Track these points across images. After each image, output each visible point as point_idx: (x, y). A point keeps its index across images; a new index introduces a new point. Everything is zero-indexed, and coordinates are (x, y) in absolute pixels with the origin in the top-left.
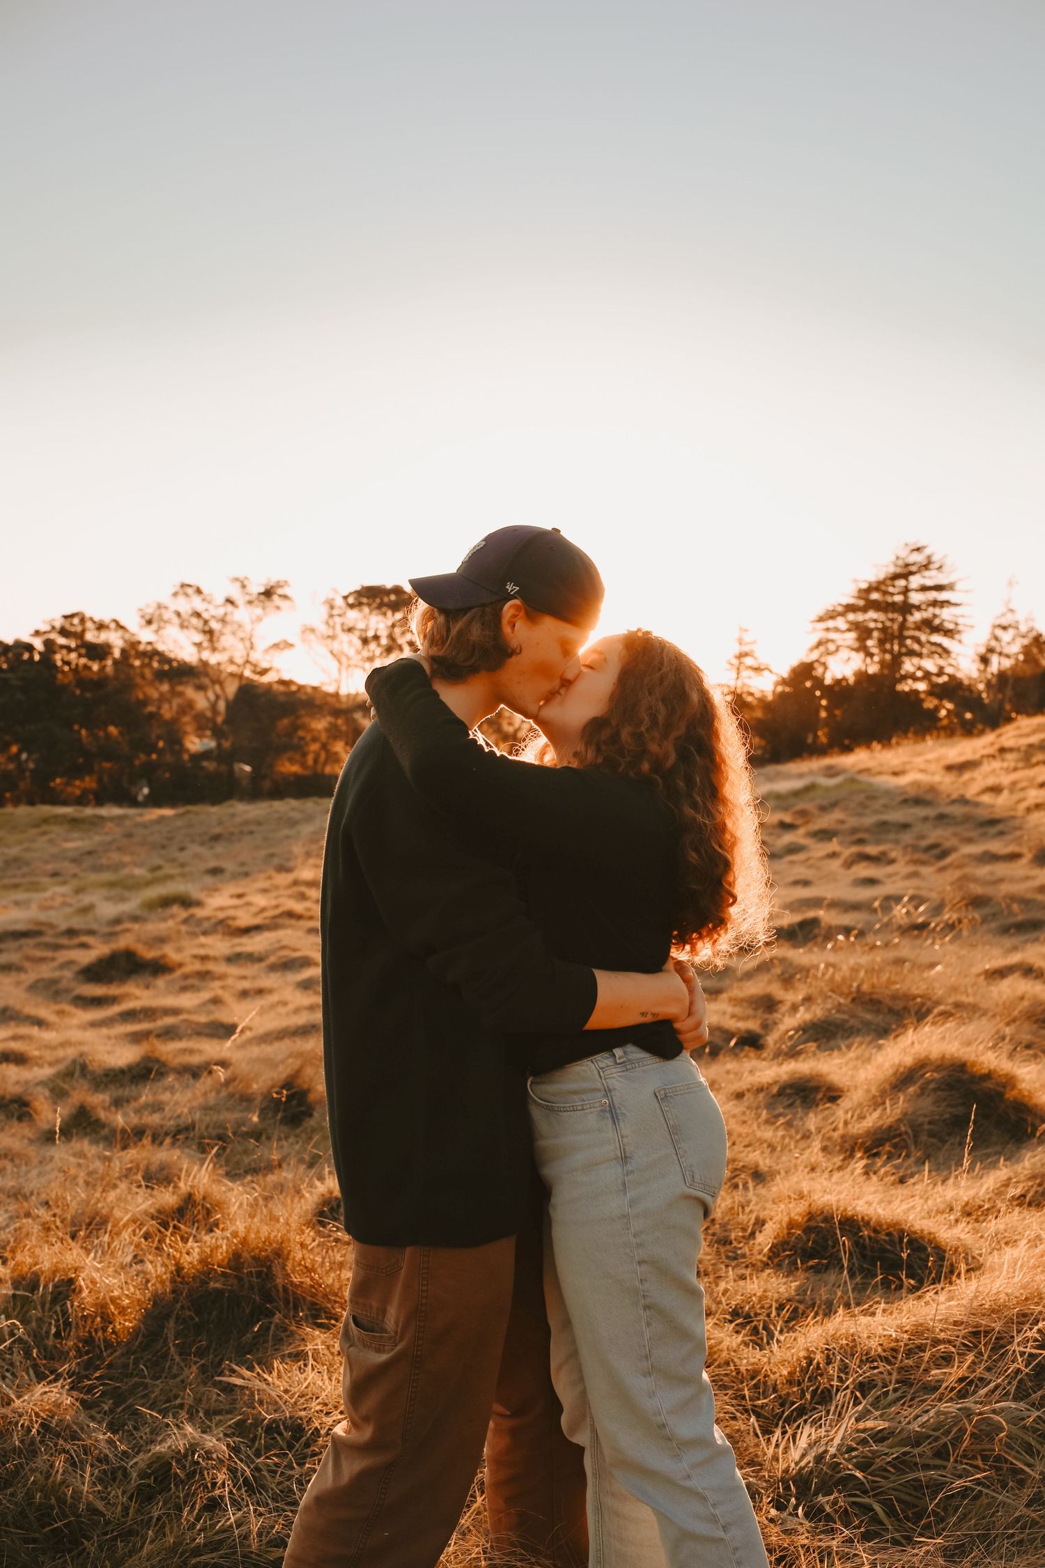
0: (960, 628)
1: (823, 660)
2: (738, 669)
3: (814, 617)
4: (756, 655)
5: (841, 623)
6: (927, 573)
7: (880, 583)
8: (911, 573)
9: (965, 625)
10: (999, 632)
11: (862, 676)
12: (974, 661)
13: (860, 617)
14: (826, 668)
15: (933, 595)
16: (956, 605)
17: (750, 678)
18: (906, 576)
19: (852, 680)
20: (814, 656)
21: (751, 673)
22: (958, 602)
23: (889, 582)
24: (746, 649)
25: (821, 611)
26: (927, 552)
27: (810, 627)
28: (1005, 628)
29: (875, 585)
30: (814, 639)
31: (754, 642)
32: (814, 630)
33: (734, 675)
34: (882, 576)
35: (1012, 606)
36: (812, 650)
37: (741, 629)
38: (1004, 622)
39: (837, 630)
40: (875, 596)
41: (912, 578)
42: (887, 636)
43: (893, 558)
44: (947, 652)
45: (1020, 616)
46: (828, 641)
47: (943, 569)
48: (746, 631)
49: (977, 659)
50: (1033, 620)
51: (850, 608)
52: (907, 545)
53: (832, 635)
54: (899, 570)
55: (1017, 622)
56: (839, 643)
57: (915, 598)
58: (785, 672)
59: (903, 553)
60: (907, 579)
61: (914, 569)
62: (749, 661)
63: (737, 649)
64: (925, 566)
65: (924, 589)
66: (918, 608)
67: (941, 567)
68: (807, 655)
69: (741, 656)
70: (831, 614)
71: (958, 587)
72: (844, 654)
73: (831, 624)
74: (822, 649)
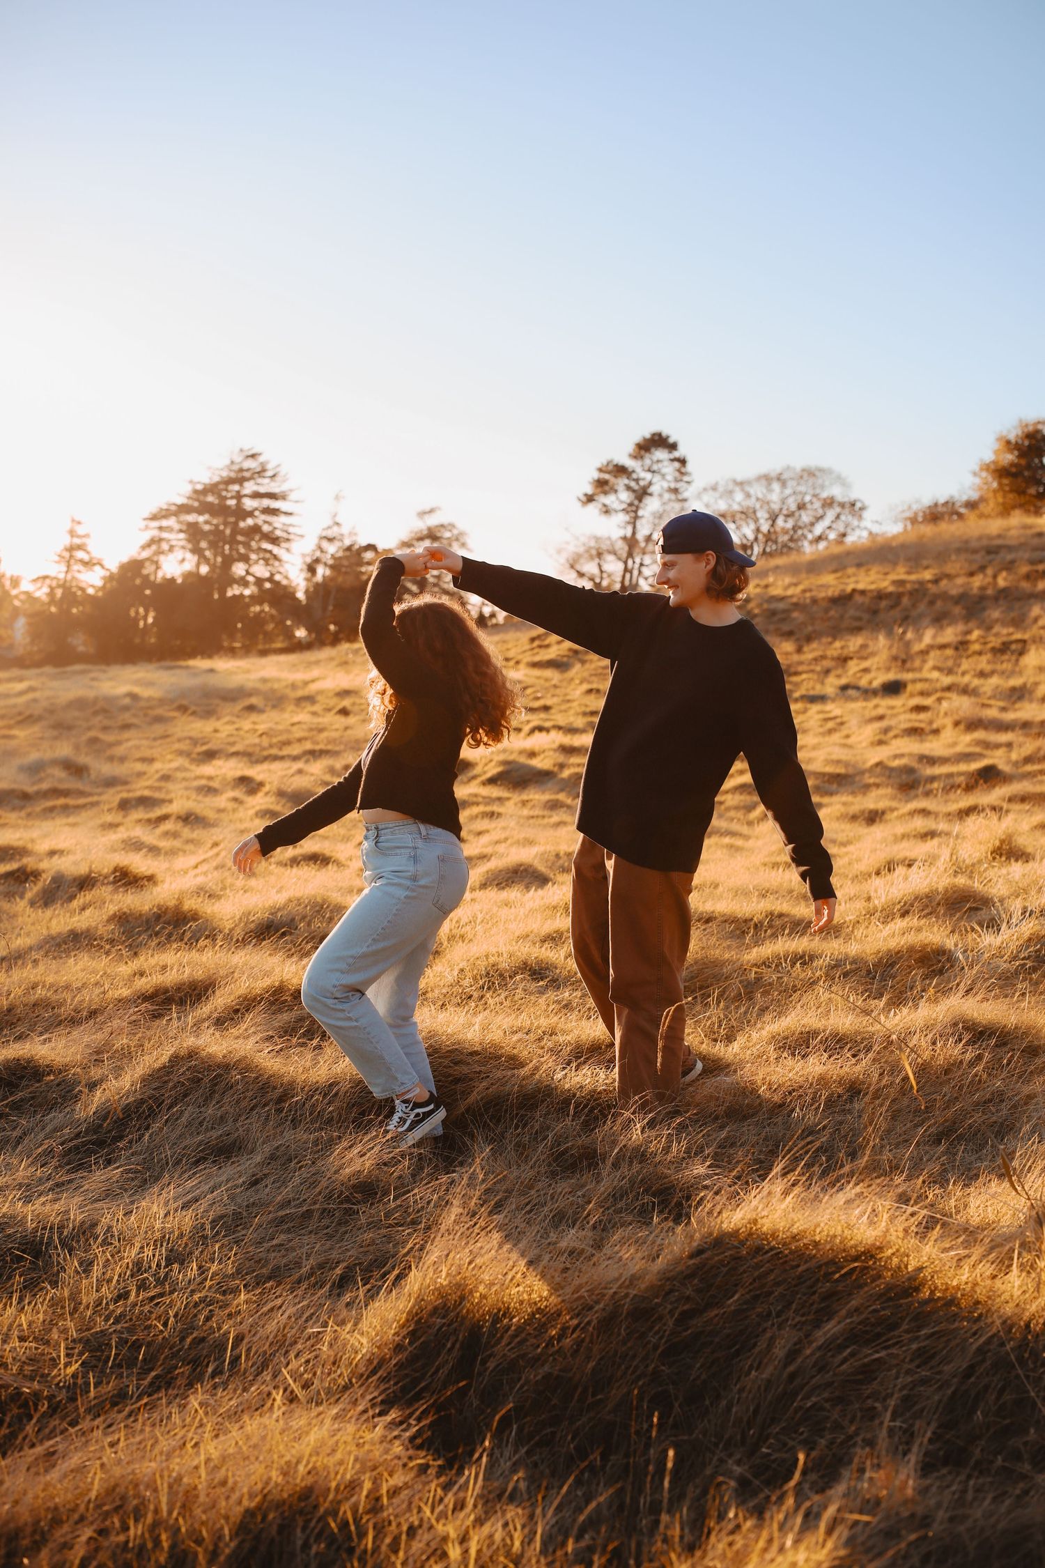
0: (291, 537)
1: (155, 559)
2: (68, 562)
3: (147, 515)
4: (89, 549)
5: (171, 522)
6: (260, 480)
7: (216, 485)
8: (248, 479)
9: (295, 534)
10: (325, 544)
11: (190, 576)
12: (301, 570)
13: (191, 518)
14: (158, 568)
15: (266, 502)
16: (286, 513)
17: (79, 571)
18: (241, 481)
19: (179, 581)
20: (146, 554)
21: (81, 567)
22: (290, 511)
23: (222, 487)
24: (77, 541)
25: (153, 509)
26: (261, 459)
27: (143, 524)
28: (330, 540)
29: (208, 487)
30: (146, 536)
31: (87, 536)
32: (147, 528)
33: (65, 569)
34: (216, 479)
35: (338, 519)
36: (143, 548)
37: (73, 521)
38: (330, 533)
39: (169, 529)
40: (210, 499)
41: (246, 484)
42: (216, 539)
43: (228, 462)
44: (276, 557)
45: (345, 530)
46: (161, 540)
47: (276, 478)
48: (79, 523)
49: (305, 567)
51: (183, 509)
52: (241, 450)
53: (165, 535)
54: (233, 475)
55: (342, 535)
56: (173, 543)
57: (249, 504)
58: (113, 565)
59: (238, 459)
60: (241, 485)
61: (247, 474)
62: (80, 555)
63: (67, 540)
64: (258, 473)
65: (256, 495)
66: (250, 514)
67: (274, 476)
68: (139, 553)
69: (71, 549)
70: (164, 513)
71: (292, 496)
72: (179, 554)
73: (164, 523)
74: (154, 547)
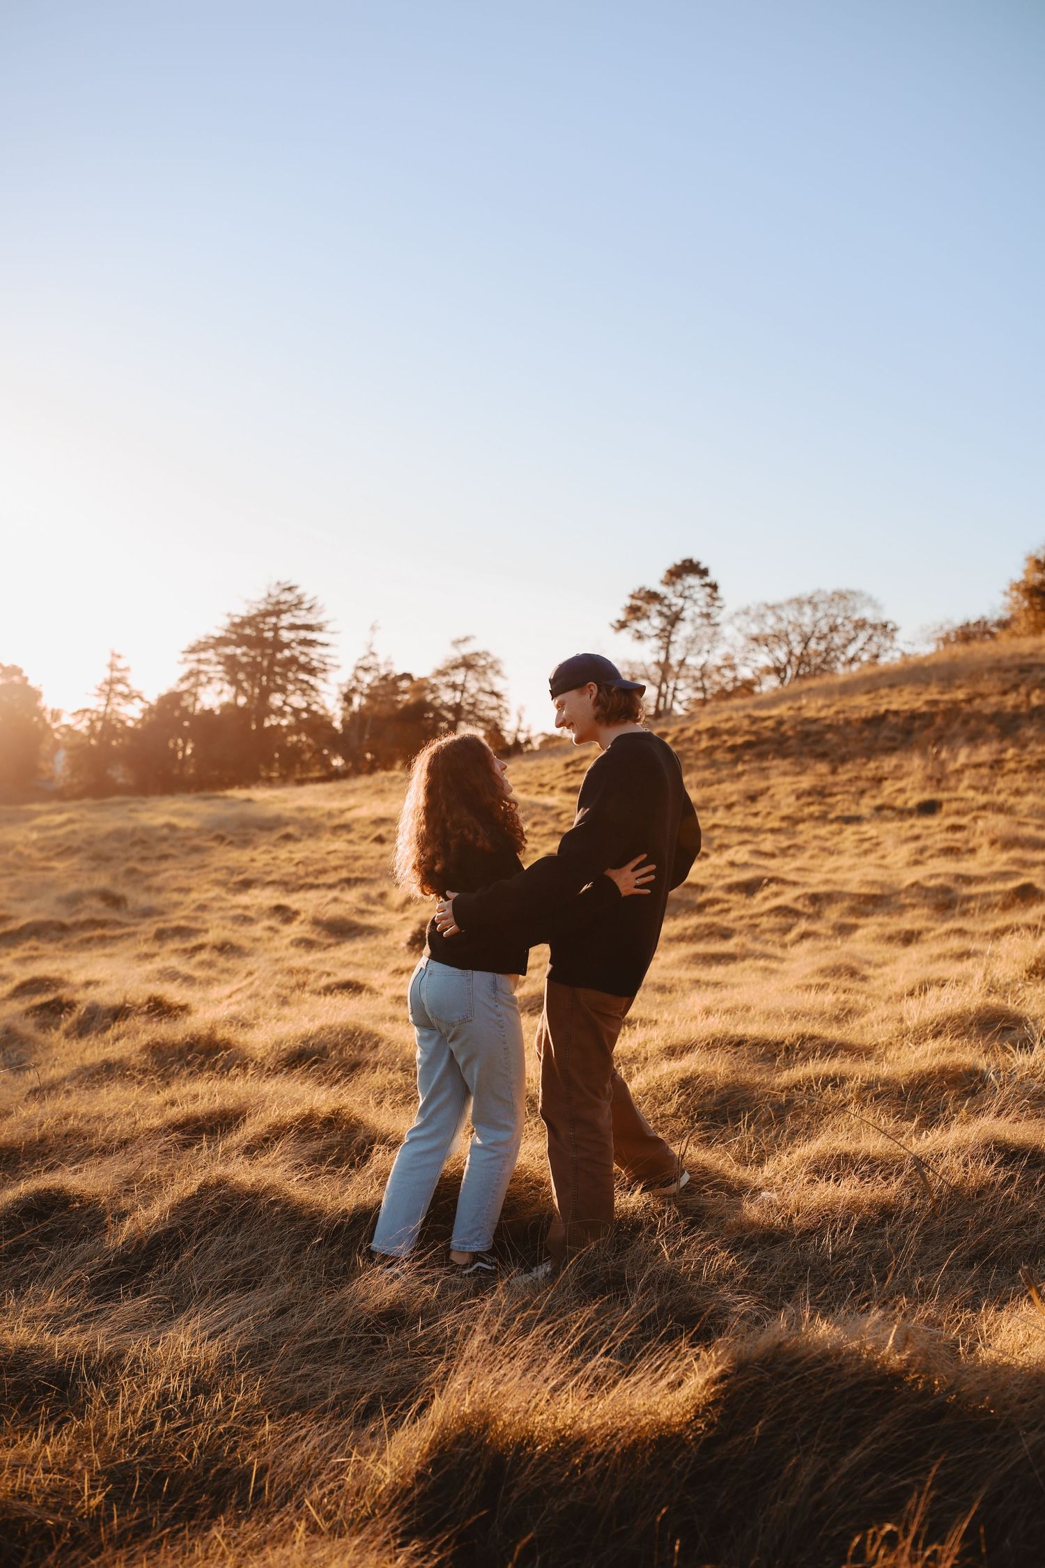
0: (328, 667)
1: (194, 690)
2: (108, 695)
3: (185, 647)
4: (129, 682)
5: (210, 655)
6: (296, 613)
7: (253, 618)
8: (285, 612)
9: (331, 665)
10: (361, 674)
11: (228, 707)
12: (338, 700)
13: (229, 650)
14: (196, 699)
15: (303, 634)
16: (322, 644)
17: (119, 704)
18: (278, 613)
19: (218, 712)
20: (184, 686)
21: (119, 700)
22: (326, 642)
23: (259, 619)
24: (117, 675)
25: (192, 641)
26: (298, 592)
27: (181, 657)
28: (366, 670)
29: (246, 620)
30: (184, 669)
31: (127, 669)
32: (185, 660)
33: (104, 702)
34: (254, 612)
35: (374, 649)
36: (182, 680)
37: (113, 655)
38: (365, 663)
39: (207, 662)
40: (248, 631)
41: (283, 617)
42: (254, 670)
43: (264, 595)
44: (312, 688)
45: (381, 659)
46: (199, 672)
47: (313, 610)
48: (119, 657)
49: (341, 697)
50: (392, 664)
51: (221, 642)
52: (278, 584)
53: (203, 667)
54: (270, 608)
55: (378, 665)
56: (212, 675)
57: (286, 636)
58: (152, 697)
59: (275, 592)
60: (278, 617)
61: (284, 607)
62: (120, 688)
63: (107, 674)
64: (295, 605)
65: (293, 627)
66: (288, 646)
67: (311, 608)
68: (178, 686)
69: (111, 682)
70: (202, 646)
71: (329, 628)
72: (217, 686)
73: (203, 656)
74: (192, 680)
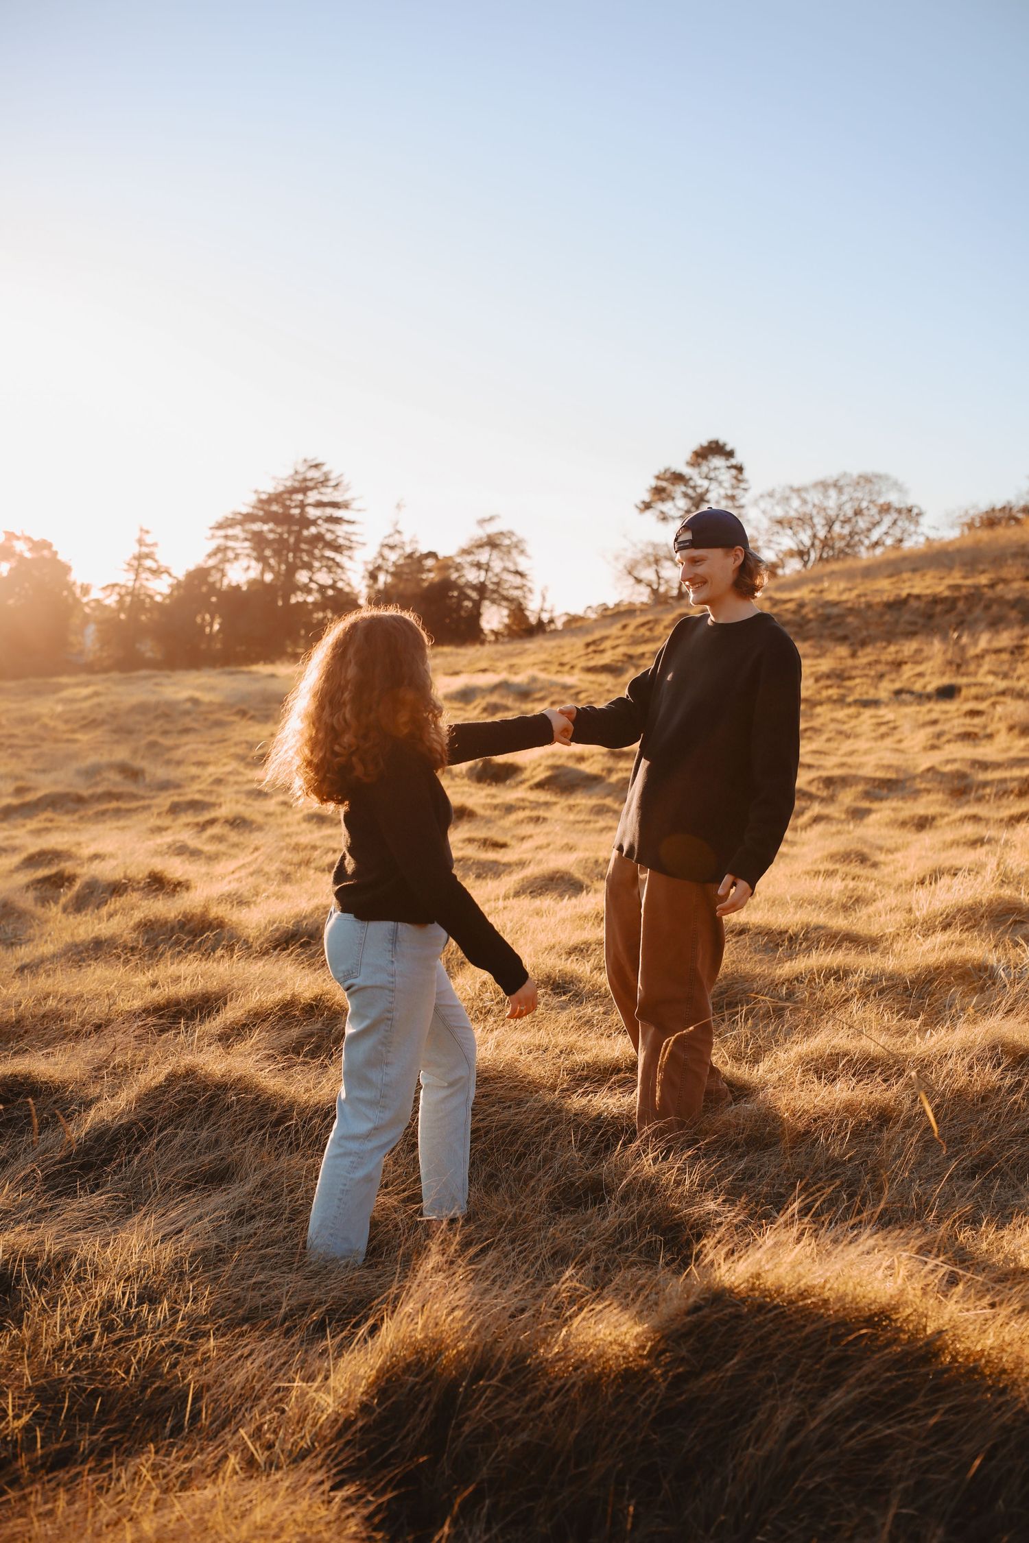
0: (354, 545)
1: (221, 567)
2: (137, 570)
3: (213, 524)
4: (157, 557)
5: (237, 531)
6: (323, 490)
7: (280, 495)
8: (309, 489)
9: (357, 542)
10: (386, 552)
11: (256, 584)
12: (363, 577)
13: (256, 527)
14: (223, 575)
15: (329, 511)
16: (349, 522)
17: (147, 579)
18: (304, 490)
19: (244, 588)
20: (211, 562)
21: (148, 575)
22: (352, 520)
23: (286, 496)
24: (145, 550)
25: (219, 517)
26: (325, 469)
27: (209, 533)
28: (392, 548)
29: (273, 497)
30: (213, 545)
31: (155, 545)
32: (213, 537)
33: (132, 576)
34: (281, 489)
35: (399, 528)
36: (210, 556)
37: (142, 530)
38: (391, 541)
39: (235, 538)
40: (275, 508)
41: (310, 494)
42: (280, 547)
43: (292, 472)
44: (338, 565)
45: (406, 537)
46: (226, 548)
47: (339, 488)
48: (147, 532)
49: (367, 574)
50: (417, 542)
51: (249, 518)
52: (305, 461)
53: (231, 544)
54: (297, 484)
55: (403, 543)
56: (239, 551)
57: (312, 513)
58: (180, 573)
59: (302, 469)
60: (305, 494)
61: (310, 484)
62: (148, 563)
63: (135, 549)
64: (322, 482)
65: (320, 504)
66: (314, 523)
67: (337, 485)
68: (206, 562)
69: (140, 557)
70: (229, 522)
71: (355, 505)
72: (244, 562)
73: (230, 532)
74: (220, 556)
